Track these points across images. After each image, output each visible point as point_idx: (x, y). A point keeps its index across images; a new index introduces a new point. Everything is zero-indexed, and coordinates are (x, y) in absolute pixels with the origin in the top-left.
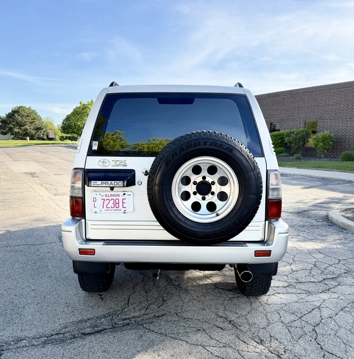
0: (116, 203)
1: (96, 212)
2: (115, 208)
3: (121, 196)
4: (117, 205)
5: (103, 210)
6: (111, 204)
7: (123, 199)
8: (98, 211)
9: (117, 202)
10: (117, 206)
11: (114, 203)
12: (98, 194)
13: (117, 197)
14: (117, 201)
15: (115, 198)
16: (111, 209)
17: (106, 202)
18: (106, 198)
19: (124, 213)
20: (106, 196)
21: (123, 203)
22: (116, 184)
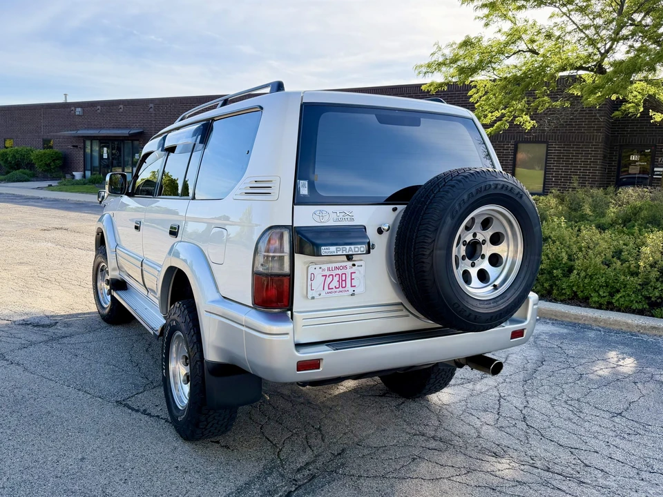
0: (342, 281)
1: (313, 298)
2: (341, 289)
3: (348, 267)
4: (344, 282)
5: (323, 293)
6: (335, 283)
7: (351, 273)
8: (316, 295)
9: (344, 279)
10: (344, 286)
11: (339, 281)
12: (318, 267)
13: (343, 271)
14: (344, 276)
15: (340, 272)
16: (335, 290)
17: (329, 280)
18: (328, 273)
19: (353, 295)
20: (329, 269)
21: (352, 279)
22: (357, 249)
